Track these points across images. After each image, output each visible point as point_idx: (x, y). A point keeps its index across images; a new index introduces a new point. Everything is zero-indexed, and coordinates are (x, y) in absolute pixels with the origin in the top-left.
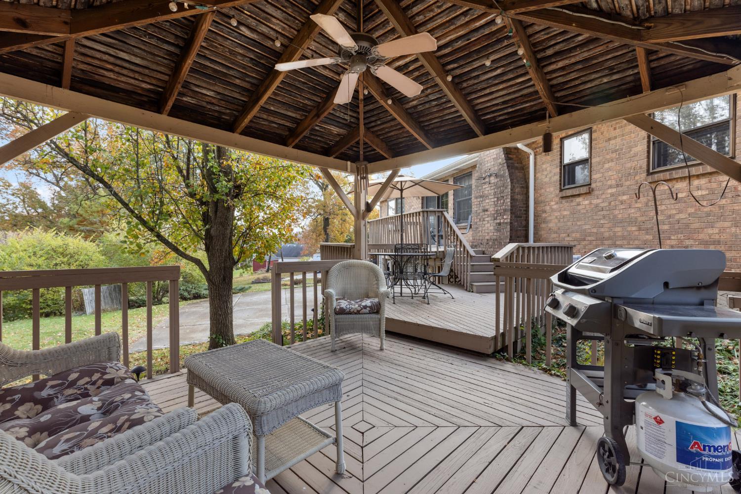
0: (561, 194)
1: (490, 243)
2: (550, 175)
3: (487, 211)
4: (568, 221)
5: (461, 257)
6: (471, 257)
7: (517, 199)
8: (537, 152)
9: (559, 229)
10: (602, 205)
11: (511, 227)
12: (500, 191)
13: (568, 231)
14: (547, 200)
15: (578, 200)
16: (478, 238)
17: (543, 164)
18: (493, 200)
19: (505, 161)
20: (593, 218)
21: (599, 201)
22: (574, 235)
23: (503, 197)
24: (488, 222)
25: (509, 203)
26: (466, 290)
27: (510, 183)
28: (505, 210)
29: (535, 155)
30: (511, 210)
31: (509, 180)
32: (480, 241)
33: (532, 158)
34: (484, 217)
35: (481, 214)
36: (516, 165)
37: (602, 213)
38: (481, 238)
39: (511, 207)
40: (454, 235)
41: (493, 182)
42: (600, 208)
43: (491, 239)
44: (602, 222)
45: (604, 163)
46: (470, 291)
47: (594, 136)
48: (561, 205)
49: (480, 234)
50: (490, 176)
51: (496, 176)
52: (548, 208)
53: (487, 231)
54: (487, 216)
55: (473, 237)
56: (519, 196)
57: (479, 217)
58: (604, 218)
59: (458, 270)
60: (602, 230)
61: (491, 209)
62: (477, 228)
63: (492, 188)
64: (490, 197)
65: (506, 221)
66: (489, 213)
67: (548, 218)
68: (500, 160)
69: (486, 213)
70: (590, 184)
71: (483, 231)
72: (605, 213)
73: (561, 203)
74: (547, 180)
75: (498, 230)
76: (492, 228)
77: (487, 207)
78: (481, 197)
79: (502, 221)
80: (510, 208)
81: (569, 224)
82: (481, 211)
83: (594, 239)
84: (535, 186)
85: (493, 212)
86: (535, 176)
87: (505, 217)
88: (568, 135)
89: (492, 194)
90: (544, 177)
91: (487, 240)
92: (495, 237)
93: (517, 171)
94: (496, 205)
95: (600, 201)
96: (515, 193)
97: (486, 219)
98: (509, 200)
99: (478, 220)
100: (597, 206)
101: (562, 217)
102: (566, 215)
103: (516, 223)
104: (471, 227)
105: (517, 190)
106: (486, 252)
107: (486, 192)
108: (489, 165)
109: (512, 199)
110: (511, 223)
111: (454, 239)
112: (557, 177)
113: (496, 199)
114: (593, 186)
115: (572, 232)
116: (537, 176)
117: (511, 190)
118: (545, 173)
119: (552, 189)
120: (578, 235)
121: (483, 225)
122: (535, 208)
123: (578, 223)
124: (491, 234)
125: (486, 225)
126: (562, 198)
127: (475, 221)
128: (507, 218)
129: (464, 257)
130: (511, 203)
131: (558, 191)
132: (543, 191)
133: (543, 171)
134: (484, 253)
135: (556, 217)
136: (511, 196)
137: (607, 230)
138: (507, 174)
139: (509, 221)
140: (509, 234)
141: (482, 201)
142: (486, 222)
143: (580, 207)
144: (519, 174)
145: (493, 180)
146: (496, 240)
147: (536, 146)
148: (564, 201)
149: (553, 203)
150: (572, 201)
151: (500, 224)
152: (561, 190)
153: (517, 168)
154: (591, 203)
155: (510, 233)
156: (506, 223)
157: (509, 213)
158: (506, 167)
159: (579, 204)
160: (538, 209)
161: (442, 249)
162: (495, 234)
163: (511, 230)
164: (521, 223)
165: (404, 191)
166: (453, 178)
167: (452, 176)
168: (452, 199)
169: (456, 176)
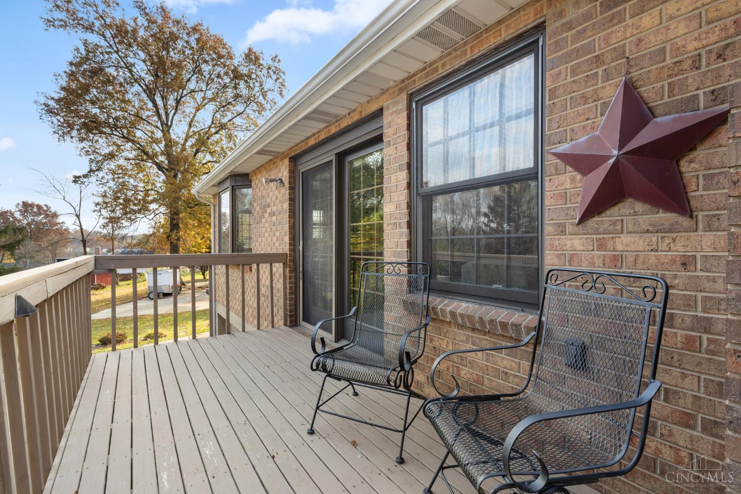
166: (404, 96)
167: (401, 91)
168: (404, 184)
169: (419, 85)
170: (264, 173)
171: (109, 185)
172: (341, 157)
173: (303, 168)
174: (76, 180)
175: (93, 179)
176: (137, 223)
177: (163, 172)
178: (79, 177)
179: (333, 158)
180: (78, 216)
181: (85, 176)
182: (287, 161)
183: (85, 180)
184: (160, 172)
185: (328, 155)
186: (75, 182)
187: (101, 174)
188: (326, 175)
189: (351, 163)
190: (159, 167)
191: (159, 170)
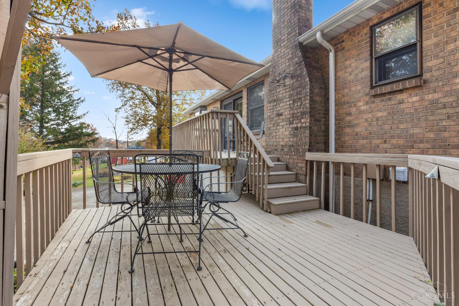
0: (373, 92)
1: (286, 150)
2: (356, 72)
3: (281, 115)
4: (384, 124)
5: (255, 165)
6: (268, 167)
7: (316, 101)
8: (338, 48)
9: (370, 133)
10: (443, 100)
11: (310, 131)
12: (297, 93)
13: (385, 136)
14: (353, 100)
15: (399, 97)
16: (271, 144)
17: (346, 60)
18: (288, 103)
19: (302, 59)
20: (427, 118)
21: (436, 96)
22: (394, 141)
23: (300, 99)
24: (283, 127)
25: (308, 105)
26: (262, 208)
27: (309, 83)
28: (303, 113)
29: (336, 52)
30: (310, 112)
31: (308, 79)
32: (274, 147)
33: (332, 55)
34: (278, 121)
35: (275, 119)
36: (314, 64)
37: (445, 111)
38: (275, 144)
39: (310, 108)
40: (248, 140)
41: (288, 84)
42: (440, 105)
43: (286, 145)
44: (444, 123)
45: (447, 43)
46: (266, 211)
47: (425, 12)
48: (373, 106)
49: (274, 140)
50: (285, 77)
51: (292, 77)
52: (354, 109)
53: (281, 136)
54: (281, 120)
55: (266, 142)
56: (318, 98)
57: (273, 122)
58: (449, 117)
59: (252, 182)
60: (446, 134)
61: (287, 113)
62: (270, 134)
63: (287, 90)
64: (285, 100)
65: (304, 125)
66: (283, 117)
67: (354, 122)
68: (296, 59)
69: (281, 117)
70: (421, 75)
71: (277, 137)
72: (450, 111)
73: (374, 102)
74: (352, 77)
75: (294, 135)
76: (287, 133)
77: (281, 111)
78: (274, 101)
79: (299, 125)
80: (309, 110)
81: (387, 127)
82: (274, 116)
83: (430, 146)
84: (336, 86)
85: (288, 116)
86: (336, 75)
87: (303, 121)
88: (381, 20)
89: (288, 97)
90: (347, 75)
91: (282, 146)
92: (290, 143)
93: (315, 71)
94: (292, 109)
95: (440, 96)
96: (314, 93)
97: (281, 124)
98: (308, 101)
99: (272, 125)
100: (433, 102)
101: (375, 120)
102: (381, 117)
103: (316, 128)
104: (264, 133)
105: (316, 91)
106: (281, 159)
107: (280, 96)
108: (283, 67)
109: (312, 101)
110: (310, 127)
111: (247, 144)
112: (367, 73)
113: (291, 102)
114: (426, 76)
115: (392, 137)
116: (338, 74)
117: (310, 90)
118: (350, 70)
119: (359, 87)
120: (401, 142)
121: (277, 131)
122: (336, 111)
123: (402, 126)
124: (287, 140)
125: (281, 131)
126: (375, 96)
127: (269, 126)
128: (306, 121)
129: (259, 165)
130: (310, 105)
131: (367, 90)
132: (346, 90)
133: (346, 68)
134: (279, 160)
135: (366, 120)
136: (310, 97)
137: (454, 134)
138: (305, 72)
139: (308, 124)
140: (308, 139)
141: (275, 106)
142: (281, 127)
143: (402, 106)
144: (318, 74)
145: (288, 82)
146: (292, 146)
147: (337, 42)
148: (377, 100)
149: (360, 104)
150: (390, 99)
151: (296, 128)
152: (372, 87)
153: (315, 68)
154: (422, 100)
155: (310, 139)
156: (305, 127)
157: (308, 116)
158: (304, 65)
159: (401, 102)
160: (341, 111)
161: (233, 155)
162: (291, 139)
163: (310, 135)
164: (321, 128)
165: (175, 74)
166: (246, 88)
167: (246, 87)
168: (246, 108)
169: (249, 86)
170: (212, 105)
171: (129, 112)
172: (234, 101)
173: (224, 104)
174: (117, 110)
175: (123, 109)
176: (143, 131)
177: (155, 106)
178: (118, 109)
179: (232, 101)
180: (115, 128)
181: (120, 108)
182: (219, 102)
183: (120, 110)
184: (153, 106)
185: (231, 100)
186: (116, 111)
187: (126, 107)
188: (230, 106)
189: (237, 102)
190: (153, 103)
191: (152, 104)
